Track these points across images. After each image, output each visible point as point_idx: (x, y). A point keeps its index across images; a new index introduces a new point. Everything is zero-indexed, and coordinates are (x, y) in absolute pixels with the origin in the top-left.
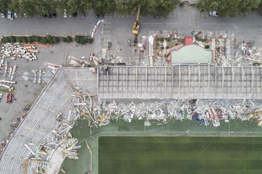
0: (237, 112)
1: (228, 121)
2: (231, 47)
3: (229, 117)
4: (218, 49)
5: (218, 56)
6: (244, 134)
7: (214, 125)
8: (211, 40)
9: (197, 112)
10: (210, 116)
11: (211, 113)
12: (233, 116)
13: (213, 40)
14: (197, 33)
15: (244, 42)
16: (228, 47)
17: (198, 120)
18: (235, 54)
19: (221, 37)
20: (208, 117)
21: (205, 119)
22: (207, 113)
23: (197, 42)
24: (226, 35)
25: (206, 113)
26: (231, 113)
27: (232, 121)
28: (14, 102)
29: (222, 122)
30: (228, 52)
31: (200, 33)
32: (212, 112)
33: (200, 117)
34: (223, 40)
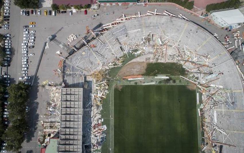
0: (96, 114)
1: (103, 119)
2: (50, 118)
3: (100, 119)
4: (51, 127)
5: (56, 127)
6: (112, 108)
7: (105, 129)
8: (45, 132)
9: (96, 142)
10: (98, 133)
11: (97, 133)
12: (100, 116)
13: (45, 130)
14: (39, 143)
15: (47, 109)
16: (50, 120)
17: (101, 141)
18: (55, 115)
19: (43, 125)
20: (99, 134)
21: (101, 136)
22: (96, 135)
23: (45, 142)
24: (42, 121)
25: (96, 136)
26: (97, 117)
27: (102, 117)
29: (103, 124)
30: (53, 120)
31: (39, 141)
32: (96, 132)
33: (100, 140)
34: (45, 124)
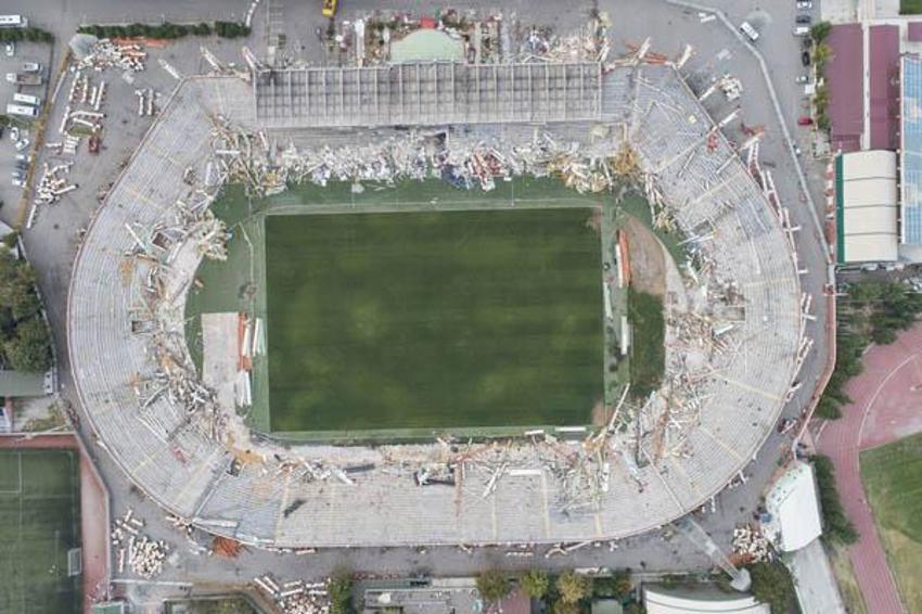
0: (525, 162)
1: (509, 179)
2: (511, 39)
3: (511, 173)
4: (486, 42)
5: (487, 55)
6: (542, 203)
7: (484, 188)
8: (472, 26)
9: (452, 163)
10: (474, 168)
11: (475, 164)
12: (518, 170)
13: (478, 25)
14: (446, 12)
15: (534, 29)
16: (505, 37)
17: (453, 177)
18: (518, 51)
19: (492, 19)
20: (472, 171)
21: (465, 176)
22: (469, 164)
23: (447, 29)
24: (501, 15)
25: (466, 163)
26: (514, 164)
27: (516, 179)
28: (103, 152)
29: (498, 180)
30: (506, 47)
31: (451, 12)
32: (478, 161)
33: (456, 173)
34: (496, 24)
